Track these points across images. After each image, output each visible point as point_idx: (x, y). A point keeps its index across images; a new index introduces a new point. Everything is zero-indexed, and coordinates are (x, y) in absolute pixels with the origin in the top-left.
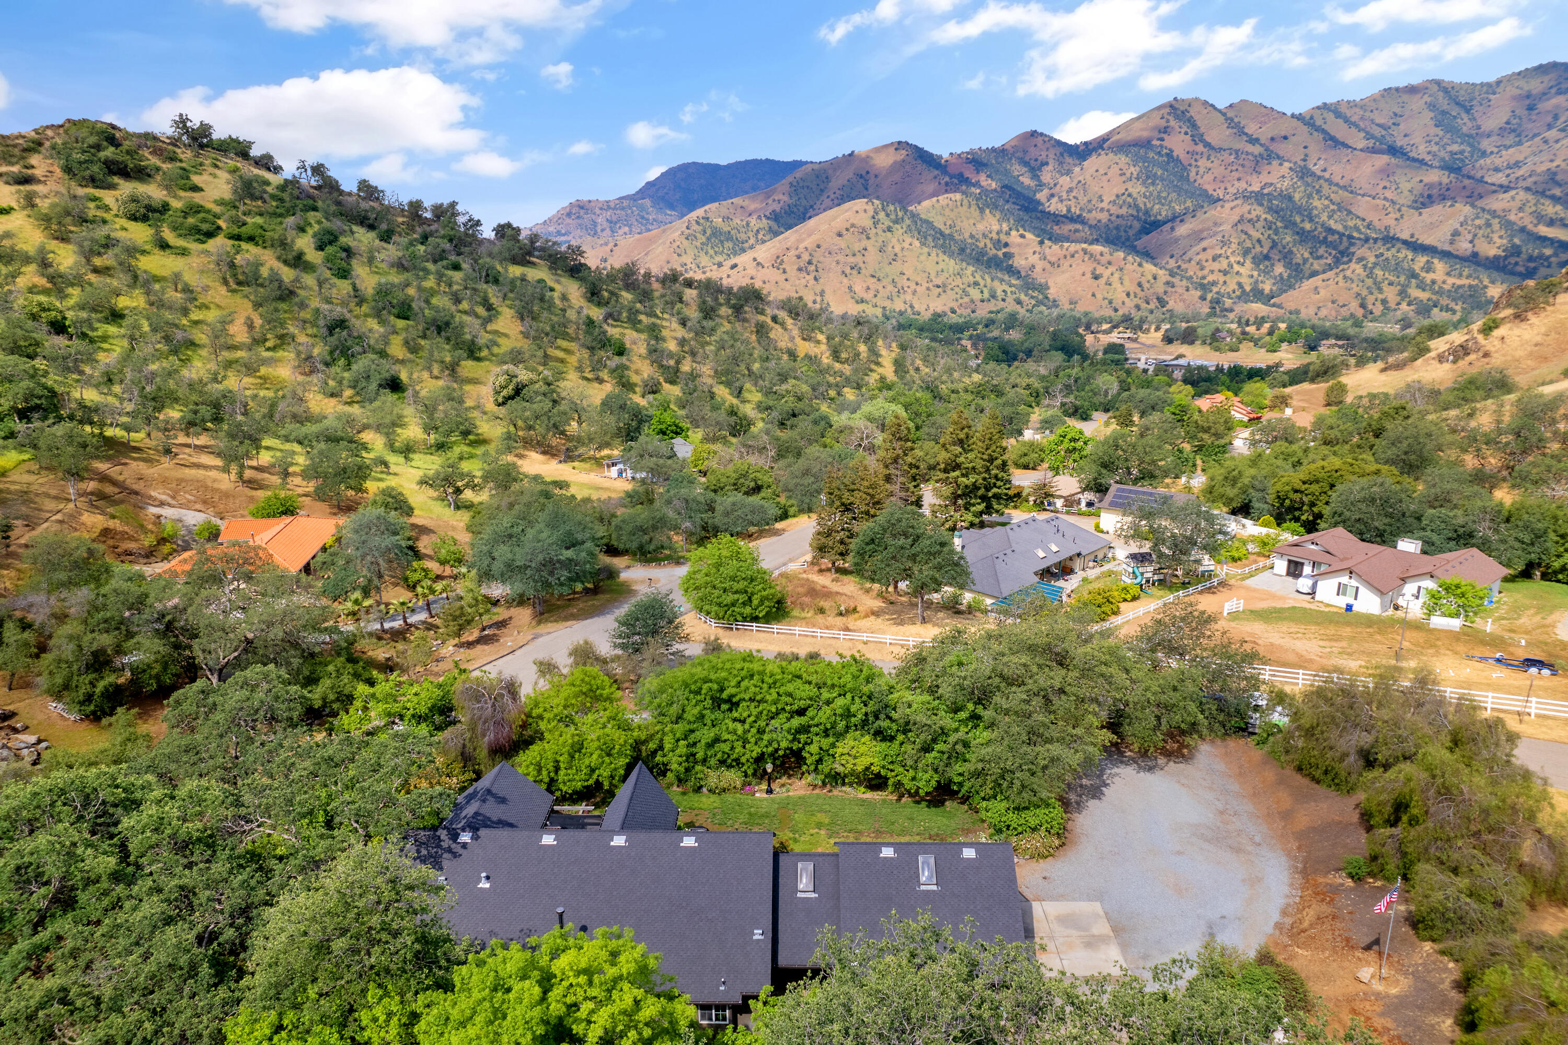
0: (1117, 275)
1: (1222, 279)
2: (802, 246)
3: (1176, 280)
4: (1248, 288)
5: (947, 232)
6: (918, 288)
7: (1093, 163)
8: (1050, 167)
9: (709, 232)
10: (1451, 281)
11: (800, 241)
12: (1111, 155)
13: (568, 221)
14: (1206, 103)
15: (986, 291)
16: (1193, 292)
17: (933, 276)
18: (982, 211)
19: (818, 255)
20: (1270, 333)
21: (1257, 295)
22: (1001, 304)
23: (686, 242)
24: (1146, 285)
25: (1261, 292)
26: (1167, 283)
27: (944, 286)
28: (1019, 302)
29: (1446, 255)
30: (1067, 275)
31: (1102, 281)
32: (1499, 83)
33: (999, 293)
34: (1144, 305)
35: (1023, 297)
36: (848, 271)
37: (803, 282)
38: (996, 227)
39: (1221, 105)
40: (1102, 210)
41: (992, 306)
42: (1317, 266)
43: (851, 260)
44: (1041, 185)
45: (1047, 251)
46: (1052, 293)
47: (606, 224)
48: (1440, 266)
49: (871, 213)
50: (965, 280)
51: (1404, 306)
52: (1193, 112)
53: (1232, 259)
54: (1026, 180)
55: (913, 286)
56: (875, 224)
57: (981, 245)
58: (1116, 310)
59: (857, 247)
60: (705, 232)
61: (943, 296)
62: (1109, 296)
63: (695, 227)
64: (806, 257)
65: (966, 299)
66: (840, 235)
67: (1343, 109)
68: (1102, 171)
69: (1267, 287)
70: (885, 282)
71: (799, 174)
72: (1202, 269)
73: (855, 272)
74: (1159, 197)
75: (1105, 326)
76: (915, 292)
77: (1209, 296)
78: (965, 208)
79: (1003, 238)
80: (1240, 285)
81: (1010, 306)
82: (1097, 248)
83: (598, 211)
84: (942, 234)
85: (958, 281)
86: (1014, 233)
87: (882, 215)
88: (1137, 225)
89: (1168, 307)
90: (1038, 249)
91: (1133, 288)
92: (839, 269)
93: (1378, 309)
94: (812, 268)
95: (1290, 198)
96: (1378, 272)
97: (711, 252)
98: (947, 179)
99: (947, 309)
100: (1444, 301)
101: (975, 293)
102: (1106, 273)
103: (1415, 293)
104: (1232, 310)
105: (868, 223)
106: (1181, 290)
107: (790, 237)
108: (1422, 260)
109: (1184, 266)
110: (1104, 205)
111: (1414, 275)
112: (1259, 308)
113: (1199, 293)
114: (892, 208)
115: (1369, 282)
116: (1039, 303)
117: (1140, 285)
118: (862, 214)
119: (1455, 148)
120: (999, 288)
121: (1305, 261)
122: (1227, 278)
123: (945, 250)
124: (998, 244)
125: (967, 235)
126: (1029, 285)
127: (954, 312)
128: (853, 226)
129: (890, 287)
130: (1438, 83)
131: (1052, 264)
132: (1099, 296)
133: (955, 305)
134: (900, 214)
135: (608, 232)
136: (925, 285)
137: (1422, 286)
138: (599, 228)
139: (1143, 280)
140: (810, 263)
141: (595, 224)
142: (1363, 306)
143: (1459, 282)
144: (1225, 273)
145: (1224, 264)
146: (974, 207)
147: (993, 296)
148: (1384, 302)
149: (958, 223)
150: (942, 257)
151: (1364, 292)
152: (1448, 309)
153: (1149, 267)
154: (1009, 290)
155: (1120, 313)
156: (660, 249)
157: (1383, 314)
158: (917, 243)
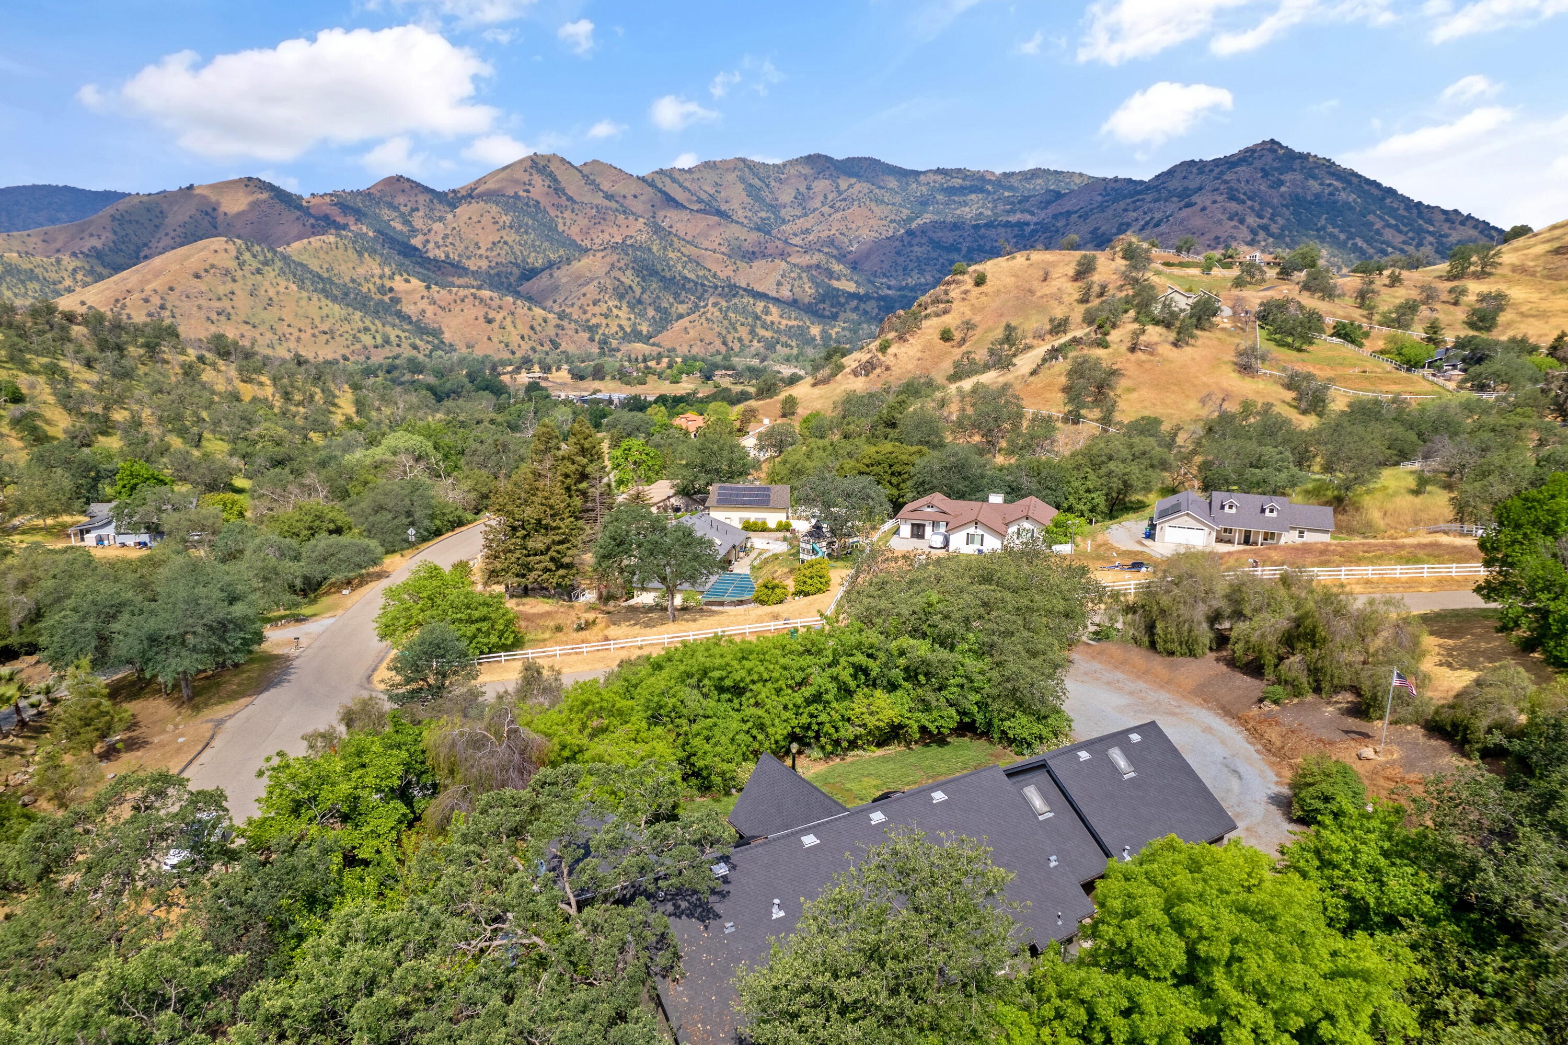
0: (509, 319)
1: (604, 322)
2: (149, 288)
3: (565, 323)
4: (628, 330)
5: (326, 275)
6: (302, 335)
7: (465, 211)
8: (421, 213)
10: (784, 322)
11: (144, 282)
12: (482, 204)
14: (563, 160)
15: (378, 336)
16: (582, 334)
17: (317, 321)
18: (360, 254)
19: (172, 299)
20: (670, 366)
21: (637, 336)
22: (397, 350)
24: (538, 328)
25: (641, 333)
26: (557, 326)
27: (332, 332)
28: (415, 347)
29: (776, 301)
30: (460, 319)
31: (495, 325)
32: (784, 165)
33: (393, 338)
34: (539, 348)
35: (418, 342)
36: (214, 316)
38: (378, 272)
39: (577, 164)
40: (481, 256)
41: (387, 351)
42: (682, 309)
43: (216, 304)
44: (414, 231)
45: (436, 295)
46: (447, 336)
48: (774, 309)
49: (234, 253)
50: (355, 326)
51: (755, 343)
52: (552, 168)
53: (610, 304)
54: (398, 226)
55: (296, 333)
56: (241, 265)
57: (365, 290)
58: (513, 353)
59: (222, 290)
61: (332, 342)
62: (505, 339)
64: (156, 301)
65: (358, 346)
66: (197, 276)
67: (676, 175)
68: (475, 219)
69: (644, 328)
70: (262, 329)
71: (122, 206)
72: (585, 312)
73: (223, 318)
74: (533, 246)
75: (510, 369)
76: (298, 340)
77: (597, 337)
78: (341, 251)
79: (388, 284)
80: (620, 326)
81: (407, 352)
82: (486, 293)
84: (320, 277)
85: (347, 327)
86: (397, 277)
87: (247, 256)
88: (516, 272)
89: (561, 349)
90: (426, 293)
91: (526, 331)
92: (202, 314)
93: (737, 346)
95: (650, 250)
96: (732, 315)
98: (312, 221)
99: (338, 356)
100: (784, 339)
101: (367, 339)
102: (499, 317)
103: (762, 332)
104: (618, 350)
105: (232, 264)
106: (570, 333)
107: (130, 277)
108: (761, 305)
109: (568, 310)
110: (482, 251)
111: (758, 318)
112: (640, 348)
113: (587, 335)
114: (257, 248)
115: (726, 323)
116: (435, 348)
117: (532, 328)
118: (222, 254)
119: (763, 214)
120: (393, 334)
121: (671, 305)
122: (609, 321)
123: (328, 295)
124: (382, 290)
125: (347, 279)
126: (422, 330)
127: (346, 359)
128: (213, 266)
129: (269, 335)
130: (743, 160)
131: (443, 309)
132: (495, 340)
133: (347, 352)
134: (269, 255)
136: (310, 331)
137: (765, 326)
139: (535, 324)
140: (162, 307)
142: (725, 343)
143: (791, 323)
144: (606, 316)
145: (603, 308)
146: (350, 251)
147: (387, 341)
148: (740, 340)
149: (336, 266)
150: (324, 302)
151: (724, 332)
152: (787, 345)
153: (538, 311)
154: (403, 335)
155: (518, 355)
157: (741, 350)
158: (294, 287)
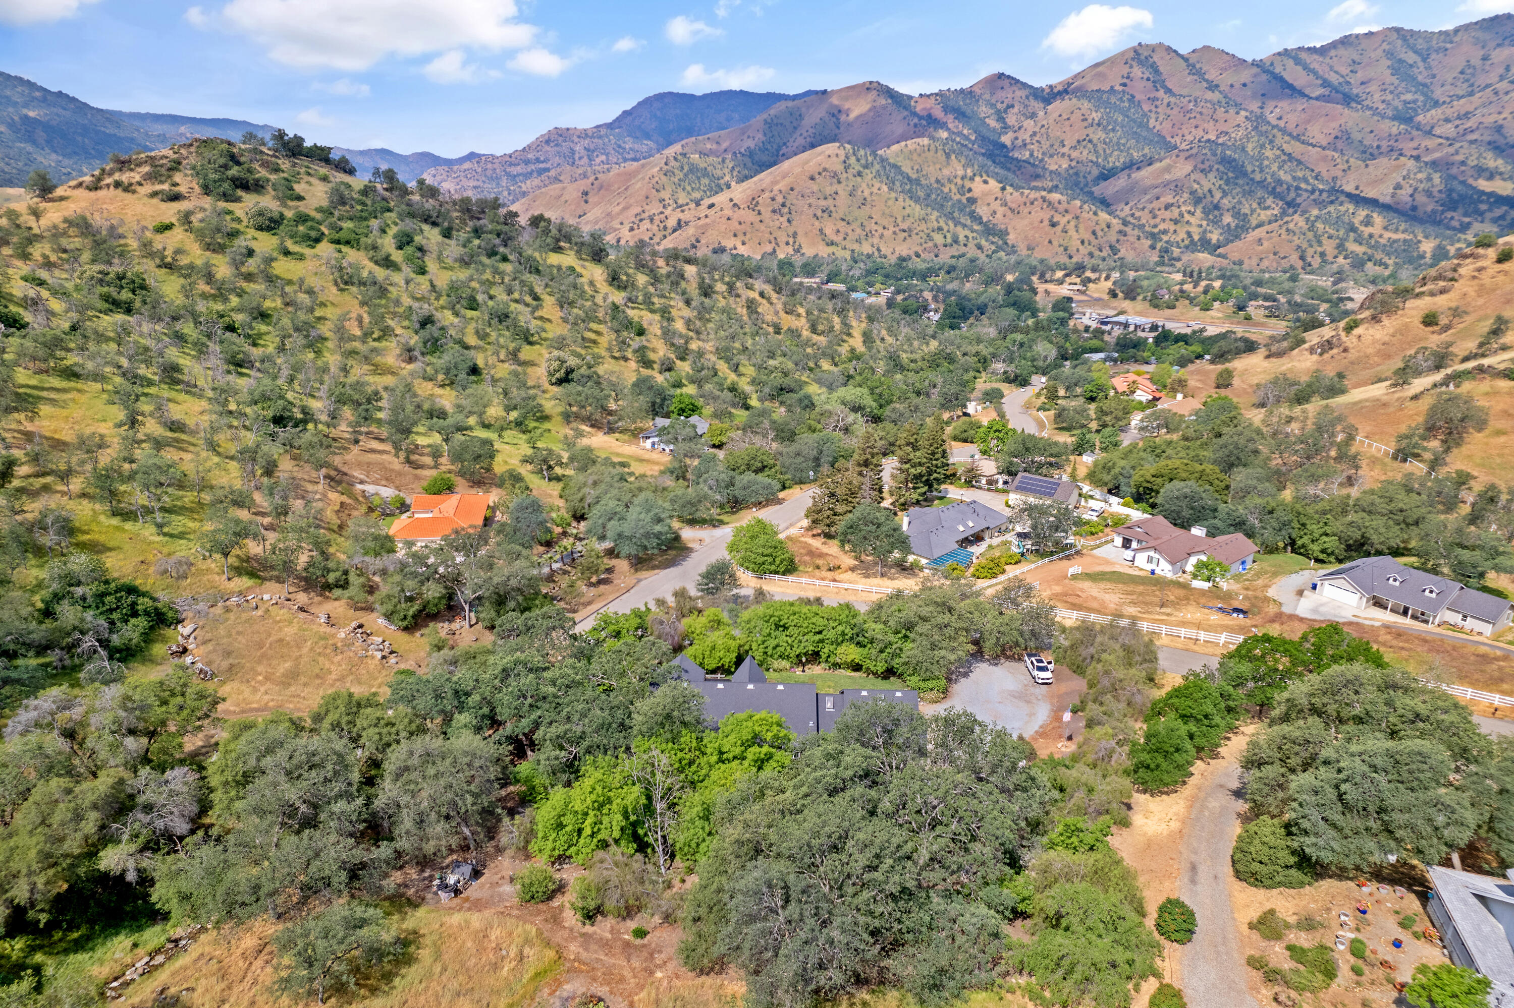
0: (1073, 223)
1: (1172, 227)
2: (776, 188)
3: (1128, 229)
4: (1196, 237)
5: (914, 176)
6: (886, 232)
7: (1057, 107)
8: (1016, 110)
9: (686, 168)
10: (1387, 235)
11: (775, 183)
12: (1074, 100)
13: (547, 148)
14: (1169, 49)
15: (949, 235)
16: (1143, 241)
17: (899, 220)
18: (948, 156)
19: (792, 197)
20: (1206, 292)
21: (1205, 245)
22: (963, 249)
23: (664, 178)
24: (1100, 234)
25: (1209, 242)
26: (1120, 232)
27: (910, 230)
28: (979, 247)
29: (1385, 208)
30: (1026, 222)
31: (1059, 228)
33: (961, 238)
34: (1097, 253)
35: (983, 242)
36: (819, 213)
37: (777, 223)
38: (960, 173)
39: (1184, 50)
40: (1063, 155)
41: (954, 251)
42: (1264, 215)
43: (822, 203)
44: (1006, 128)
45: (1008, 197)
46: (1011, 238)
47: (584, 153)
48: (1378, 220)
49: (843, 158)
50: (930, 225)
51: (1341, 260)
52: (1156, 58)
53: (1183, 209)
54: (993, 123)
55: (880, 230)
56: (846, 169)
57: (946, 190)
58: (1071, 257)
59: (829, 190)
60: (682, 168)
61: (909, 240)
62: (1065, 243)
63: (673, 163)
64: (780, 199)
65: (930, 244)
66: (812, 178)
67: (1303, 55)
68: (1065, 116)
69: (1214, 237)
70: (855, 225)
71: (773, 111)
72: (1154, 217)
73: (826, 215)
74: (1118, 144)
75: (1059, 274)
76: (882, 236)
77: (1159, 246)
78: (932, 153)
79: (968, 184)
80: (1189, 234)
81: (972, 252)
82: (1055, 196)
83: (576, 139)
84: (909, 179)
85: (923, 226)
86: (977, 179)
87: (853, 160)
88: (1095, 172)
89: (1120, 255)
90: (1000, 195)
91: (1087, 236)
92: (811, 211)
93: (1316, 262)
94: (786, 210)
95: (1243, 149)
96: (1320, 225)
97: (689, 188)
99: (912, 253)
100: (1379, 256)
101: (938, 238)
102: (1063, 221)
103: (1352, 247)
104: (1179, 259)
105: (839, 168)
106: (1132, 239)
107: (765, 178)
108: (1362, 213)
109: (1137, 214)
110: (1065, 150)
111: (1353, 229)
112: (1204, 258)
113: (1149, 242)
114: (862, 152)
115: (1310, 235)
116: (999, 248)
117: (1094, 233)
118: (834, 159)
120: (962, 233)
121: (1253, 211)
122: (1178, 227)
123: (913, 197)
124: (962, 190)
125: (933, 180)
126: (990, 230)
127: (918, 256)
128: (825, 170)
129: (859, 231)
130: (1398, 30)
131: (1012, 210)
132: (1055, 243)
133: (919, 249)
134: (870, 159)
135: (585, 160)
136: (892, 229)
137: (1359, 241)
138: (577, 156)
139: (1097, 228)
140: (783, 205)
141: (573, 152)
142: (1302, 258)
143: (1395, 236)
144: (1176, 222)
145: (1175, 213)
146: (940, 153)
147: (956, 241)
148: (1322, 255)
149: (925, 168)
150: (909, 202)
151: (1305, 245)
152: (1381, 263)
153: (1104, 216)
154: (971, 235)
155: (1074, 260)
156: (639, 185)
157: (1321, 267)
158: (885, 188)
